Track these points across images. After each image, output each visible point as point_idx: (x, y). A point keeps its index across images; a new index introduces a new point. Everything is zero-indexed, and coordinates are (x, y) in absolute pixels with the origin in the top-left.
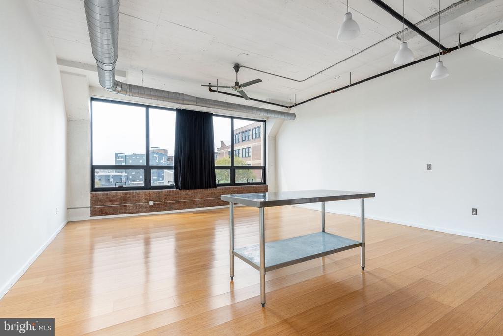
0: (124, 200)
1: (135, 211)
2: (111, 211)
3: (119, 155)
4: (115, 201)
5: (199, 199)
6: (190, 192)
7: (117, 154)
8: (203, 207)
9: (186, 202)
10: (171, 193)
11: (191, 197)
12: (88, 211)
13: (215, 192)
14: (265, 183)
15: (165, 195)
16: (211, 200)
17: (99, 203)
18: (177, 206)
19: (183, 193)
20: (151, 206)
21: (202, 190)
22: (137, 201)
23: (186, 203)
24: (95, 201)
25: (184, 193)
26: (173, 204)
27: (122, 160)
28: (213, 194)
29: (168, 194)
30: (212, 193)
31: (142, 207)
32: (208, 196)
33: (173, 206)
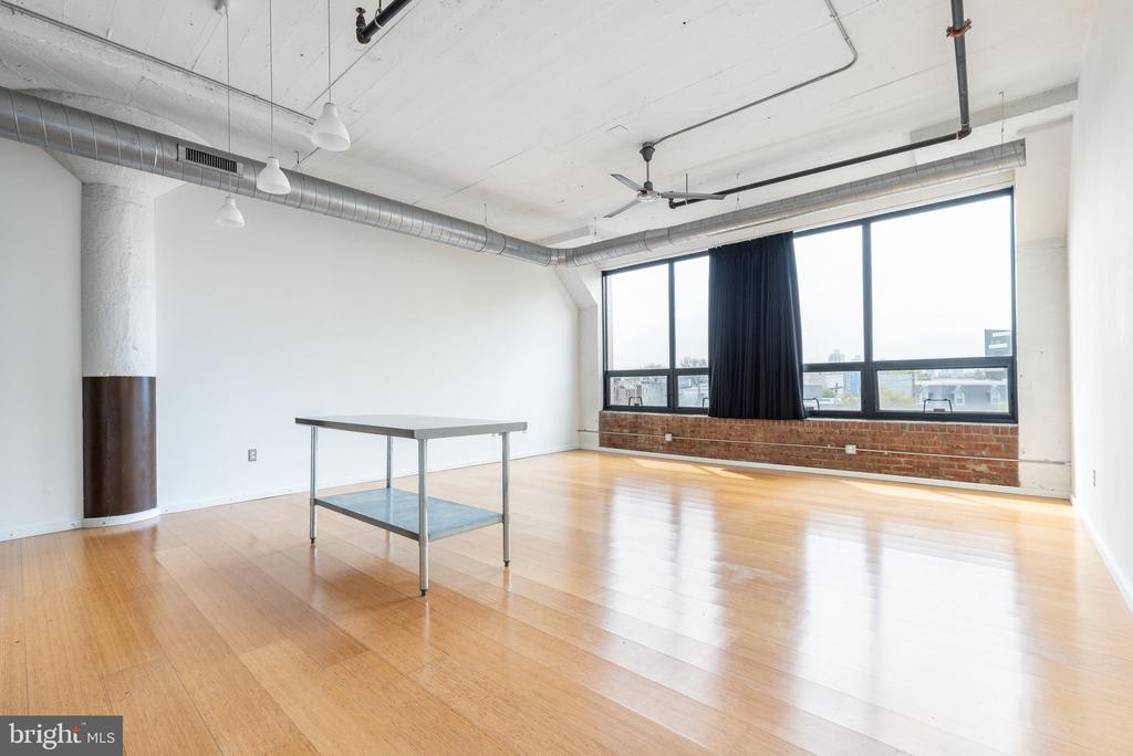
0: (635, 426)
1: (648, 447)
2: (620, 442)
3: (994, 335)
4: (625, 427)
5: (758, 441)
6: (738, 424)
7: (988, 333)
8: (770, 462)
9: (729, 444)
10: (702, 423)
11: (742, 435)
12: (596, 437)
13: (801, 430)
14: (1012, 417)
15: (692, 426)
16: (788, 448)
17: (608, 428)
18: (713, 449)
19: (724, 424)
20: (670, 444)
21: (765, 422)
22: (652, 431)
23: (731, 448)
24: (604, 423)
25: (727, 425)
26: (706, 445)
27: (1005, 345)
28: (795, 436)
29: (697, 424)
30: (791, 431)
31: (658, 443)
32: (781, 439)
33: (706, 449)
